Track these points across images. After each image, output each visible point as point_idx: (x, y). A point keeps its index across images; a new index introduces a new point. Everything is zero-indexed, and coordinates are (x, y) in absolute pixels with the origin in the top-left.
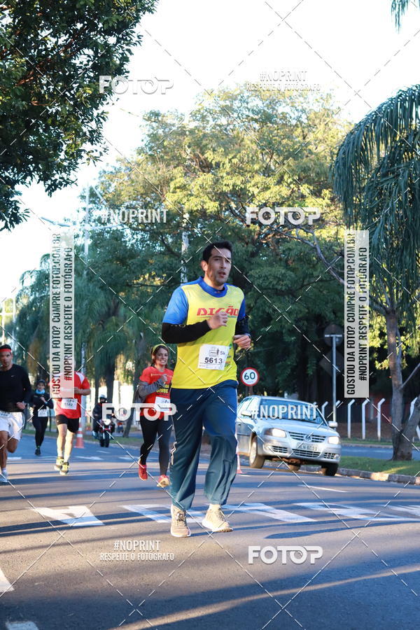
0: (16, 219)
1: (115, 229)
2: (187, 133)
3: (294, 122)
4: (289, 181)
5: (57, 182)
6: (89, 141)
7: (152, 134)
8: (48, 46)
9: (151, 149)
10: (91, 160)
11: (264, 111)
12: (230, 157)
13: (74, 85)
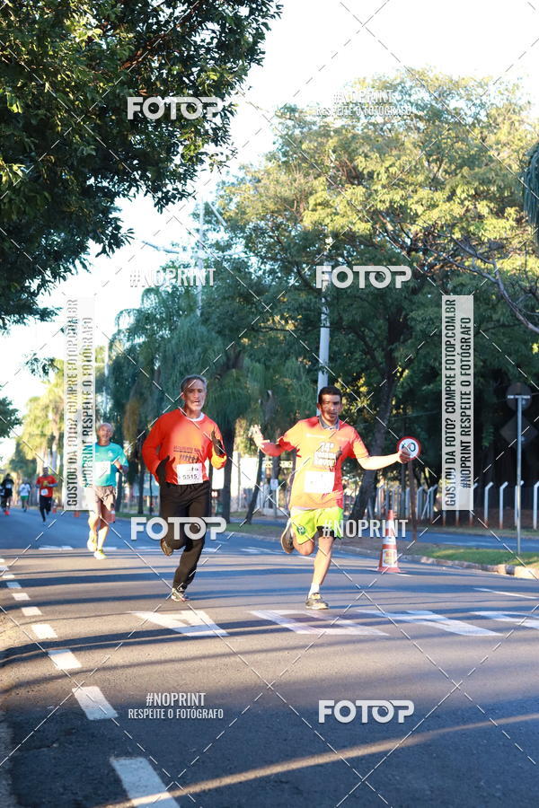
0: (116, 242)
1: (237, 257)
2: (332, 133)
3: (470, 120)
4: (463, 197)
5: (170, 194)
6: (213, 141)
7: (287, 134)
8: (161, 19)
9: (285, 154)
10: (215, 166)
11: (432, 105)
12: (387, 165)
13: (194, 69)
